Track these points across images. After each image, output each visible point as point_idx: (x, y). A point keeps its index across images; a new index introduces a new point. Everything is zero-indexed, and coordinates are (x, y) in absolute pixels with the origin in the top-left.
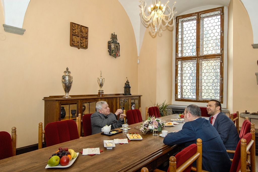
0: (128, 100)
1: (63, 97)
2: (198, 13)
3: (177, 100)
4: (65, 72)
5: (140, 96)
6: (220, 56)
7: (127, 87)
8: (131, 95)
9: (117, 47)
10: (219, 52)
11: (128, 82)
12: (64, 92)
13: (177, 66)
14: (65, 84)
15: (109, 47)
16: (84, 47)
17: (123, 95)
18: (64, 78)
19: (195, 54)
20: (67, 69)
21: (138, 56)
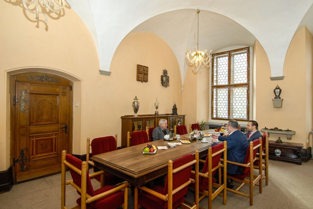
0: (176, 118)
1: (133, 116)
2: (229, 52)
3: (213, 118)
4: (135, 99)
5: (184, 116)
6: (247, 85)
7: (175, 109)
8: (177, 114)
9: (167, 79)
10: (246, 82)
11: (175, 105)
12: (134, 113)
13: (212, 92)
14: (135, 107)
15: (162, 80)
16: (146, 81)
17: (172, 114)
18: (134, 103)
19: (227, 83)
20: (136, 97)
21: (182, 85)
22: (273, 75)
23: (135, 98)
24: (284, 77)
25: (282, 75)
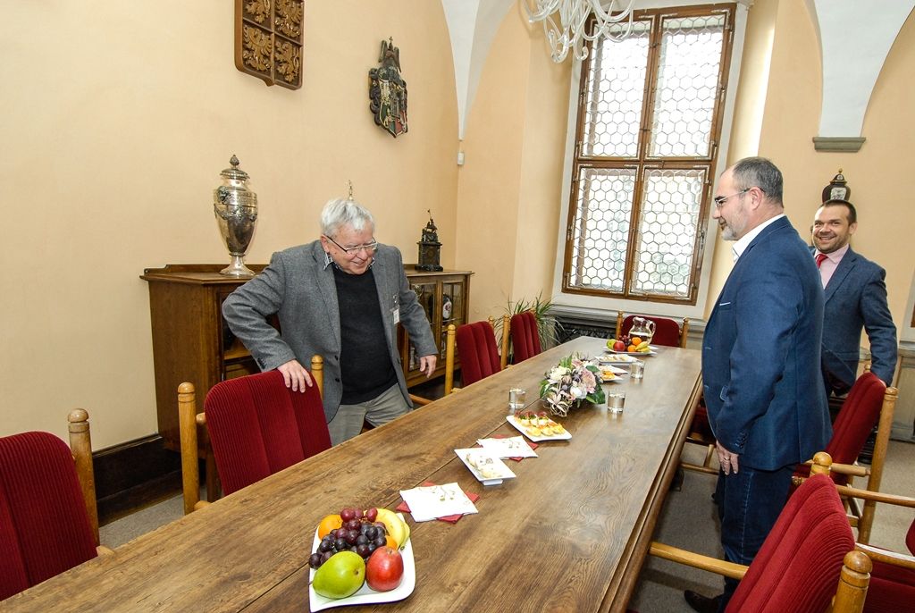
0: (435, 286)
1: (223, 271)
2: (658, 12)
4: (225, 173)
5: (466, 277)
6: (707, 165)
7: (430, 246)
8: (441, 269)
9: (399, 95)
10: (703, 151)
11: (431, 226)
12: (227, 252)
13: (575, 184)
14: (230, 221)
15: (374, 93)
17: (416, 268)
18: (223, 196)
19: (632, 152)
20: (235, 163)
21: (460, 138)
22: (827, 131)
23: (229, 166)
24: (862, 141)
25: (856, 134)
